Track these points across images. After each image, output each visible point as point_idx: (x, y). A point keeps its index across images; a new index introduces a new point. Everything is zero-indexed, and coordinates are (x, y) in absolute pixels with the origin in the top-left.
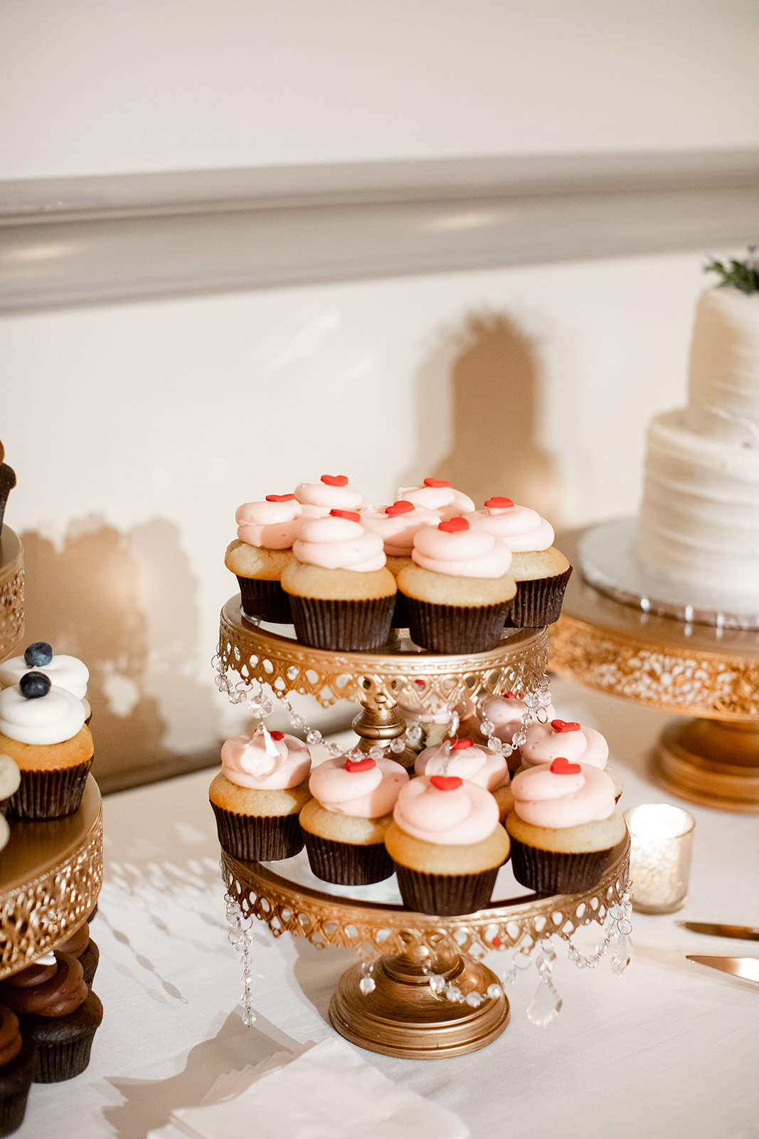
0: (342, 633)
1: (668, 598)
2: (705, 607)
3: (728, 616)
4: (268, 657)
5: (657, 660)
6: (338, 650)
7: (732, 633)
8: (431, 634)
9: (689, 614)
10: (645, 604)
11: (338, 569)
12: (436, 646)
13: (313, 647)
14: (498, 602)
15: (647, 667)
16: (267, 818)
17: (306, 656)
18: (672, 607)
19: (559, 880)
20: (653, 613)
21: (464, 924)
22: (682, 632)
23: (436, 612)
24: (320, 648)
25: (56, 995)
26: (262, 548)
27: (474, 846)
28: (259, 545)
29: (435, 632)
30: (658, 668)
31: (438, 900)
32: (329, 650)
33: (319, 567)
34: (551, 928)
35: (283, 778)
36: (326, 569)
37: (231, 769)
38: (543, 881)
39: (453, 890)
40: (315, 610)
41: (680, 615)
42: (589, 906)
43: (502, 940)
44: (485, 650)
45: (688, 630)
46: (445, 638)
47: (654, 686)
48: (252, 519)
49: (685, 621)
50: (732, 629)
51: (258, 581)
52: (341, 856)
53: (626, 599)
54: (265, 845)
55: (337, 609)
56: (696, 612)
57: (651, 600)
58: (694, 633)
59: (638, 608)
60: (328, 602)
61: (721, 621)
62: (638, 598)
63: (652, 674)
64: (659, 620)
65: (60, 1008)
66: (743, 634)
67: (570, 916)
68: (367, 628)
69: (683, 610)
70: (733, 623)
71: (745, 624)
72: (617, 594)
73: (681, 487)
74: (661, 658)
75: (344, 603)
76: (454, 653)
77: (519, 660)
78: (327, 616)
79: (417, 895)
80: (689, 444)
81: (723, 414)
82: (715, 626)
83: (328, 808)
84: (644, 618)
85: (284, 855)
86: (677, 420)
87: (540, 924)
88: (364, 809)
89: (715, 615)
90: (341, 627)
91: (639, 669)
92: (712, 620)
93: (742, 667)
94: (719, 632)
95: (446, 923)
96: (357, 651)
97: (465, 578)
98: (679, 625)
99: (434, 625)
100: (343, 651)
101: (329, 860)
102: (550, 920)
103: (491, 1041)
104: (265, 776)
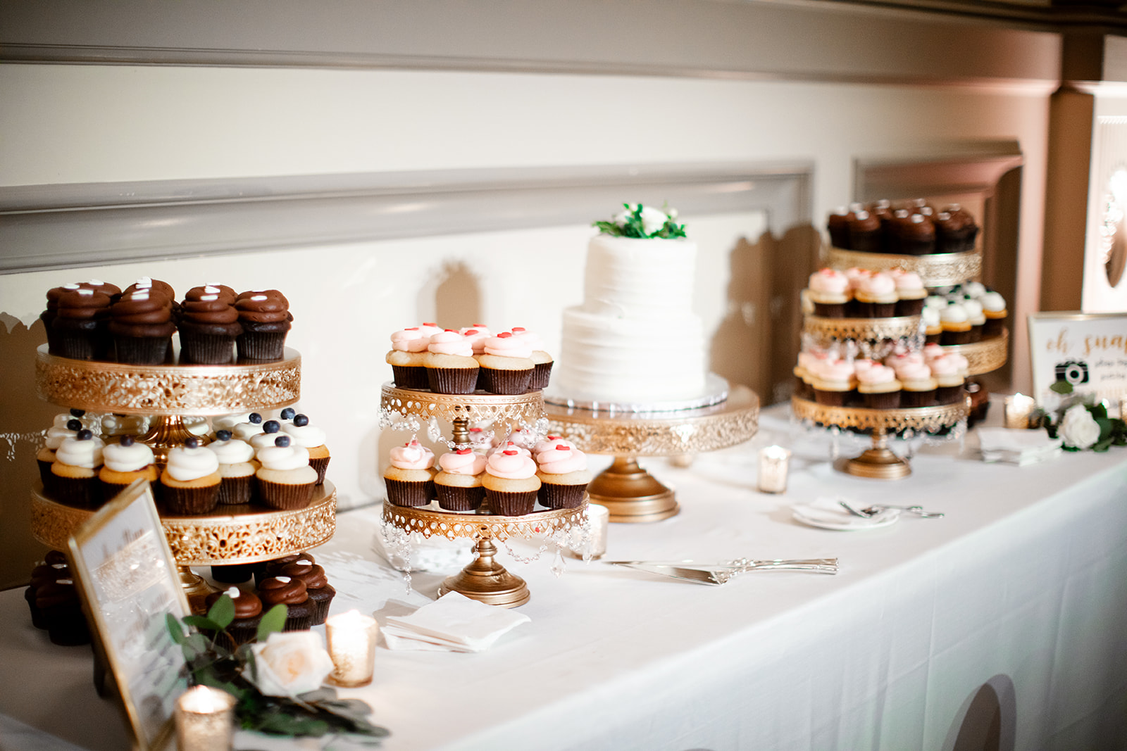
0: (457, 385)
1: (582, 399)
2: (603, 401)
3: (617, 405)
4: (418, 401)
5: (582, 428)
6: (455, 394)
7: (619, 414)
8: (498, 385)
9: (595, 406)
10: (570, 403)
11: (454, 355)
12: (500, 391)
13: (442, 393)
14: (529, 369)
15: (577, 432)
16: (418, 482)
17: (439, 398)
18: (586, 403)
19: (564, 500)
20: (575, 408)
21: (522, 520)
22: (592, 416)
23: (501, 374)
24: (446, 394)
25: (314, 579)
26: (408, 352)
27: (527, 479)
28: (406, 350)
29: (500, 384)
30: (583, 432)
31: (512, 507)
32: (450, 394)
33: (445, 354)
34: (561, 526)
35: (424, 463)
36: (448, 355)
37: (398, 460)
38: (556, 502)
39: (519, 501)
40: (444, 375)
41: (590, 407)
42: (576, 517)
43: (540, 529)
44: (522, 393)
45: (595, 415)
46: (504, 387)
47: (581, 442)
48: (402, 338)
49: (593, 410)
50: (618, 412)
51: (407, 367)
52: (459, 494)
53: (560, 402)
54: (416, 497)
55: (455, 373)
56: (600, 405)
57: (574, 401)
58: (599, 416)
59: (565, 406)
60: (451, 369)
61: (612, 408)
62: (566, 401)
63: (580, 436)
64: (578, 411)
65: (318, 584)
66: (625, 414)
67: (568, 520)
68: (468, 382)
69: (592, 404)
70: (619, 409)
71: (625, 409)
72: (554, 401)
73: (585, 341)
74: (584, 426)
75: (459, 369)
76: (508, 394)
77: (536, 400)
78: (450, 377)
79: (501, 506)
80: (589, 319)
81: (606, 301)
82: (610, 411)
83: (451, 472)
84: (570, 412)
85: (425, 503)
86: (581, 309)
87: (556, 522)
88: (471, 471)
89: (609, 405)
90: (457, 382)
91: (573, 434)
92: (607, 408)
93: (627, 427)
94: (612, 415)
95: (515, 520)
96: (464, 394)
97: (513, 358)
98: (589, 412)
99: (499, 380)
100: (458, 394)
101: (452, 498)
102: (560, 521)
103: (525, 603)
104: (416, 462)
